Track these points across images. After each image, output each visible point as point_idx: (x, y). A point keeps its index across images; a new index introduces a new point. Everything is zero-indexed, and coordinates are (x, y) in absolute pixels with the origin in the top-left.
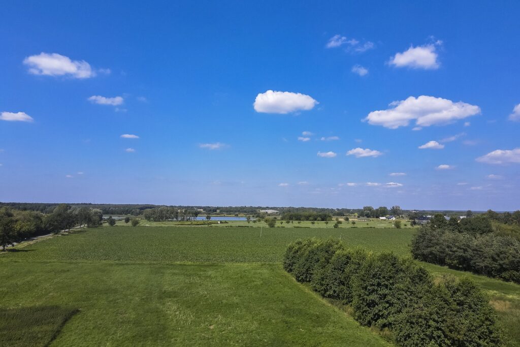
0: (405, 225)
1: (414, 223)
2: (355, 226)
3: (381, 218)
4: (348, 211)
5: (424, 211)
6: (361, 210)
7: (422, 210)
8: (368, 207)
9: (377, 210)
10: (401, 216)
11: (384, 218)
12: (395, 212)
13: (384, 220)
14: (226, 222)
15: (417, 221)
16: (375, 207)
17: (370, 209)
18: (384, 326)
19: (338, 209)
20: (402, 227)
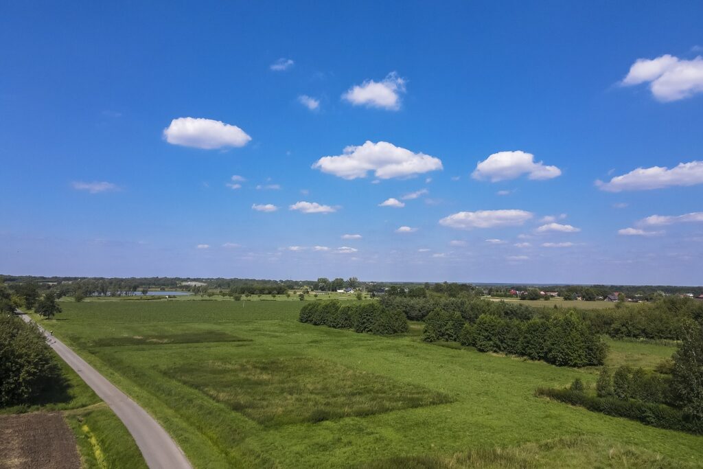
0: (365, 297)
1: (374, 295)
2: (318, 298)
3: (339, 291)
4: (296, 283)
5: (382, 283)
6: (314, 282)
7: (380, 281)
8: (323, 279)
9: (333, 282)
10: (358, 289)
11: (342, 291)
12: (352, 284)
13: (343, 293)
14: (174, 297)
15: (376, 293)
16: (331, 279)
17: (324, 281)
18: (368, 331)
19: (282, 281)
20: (363, 299)
